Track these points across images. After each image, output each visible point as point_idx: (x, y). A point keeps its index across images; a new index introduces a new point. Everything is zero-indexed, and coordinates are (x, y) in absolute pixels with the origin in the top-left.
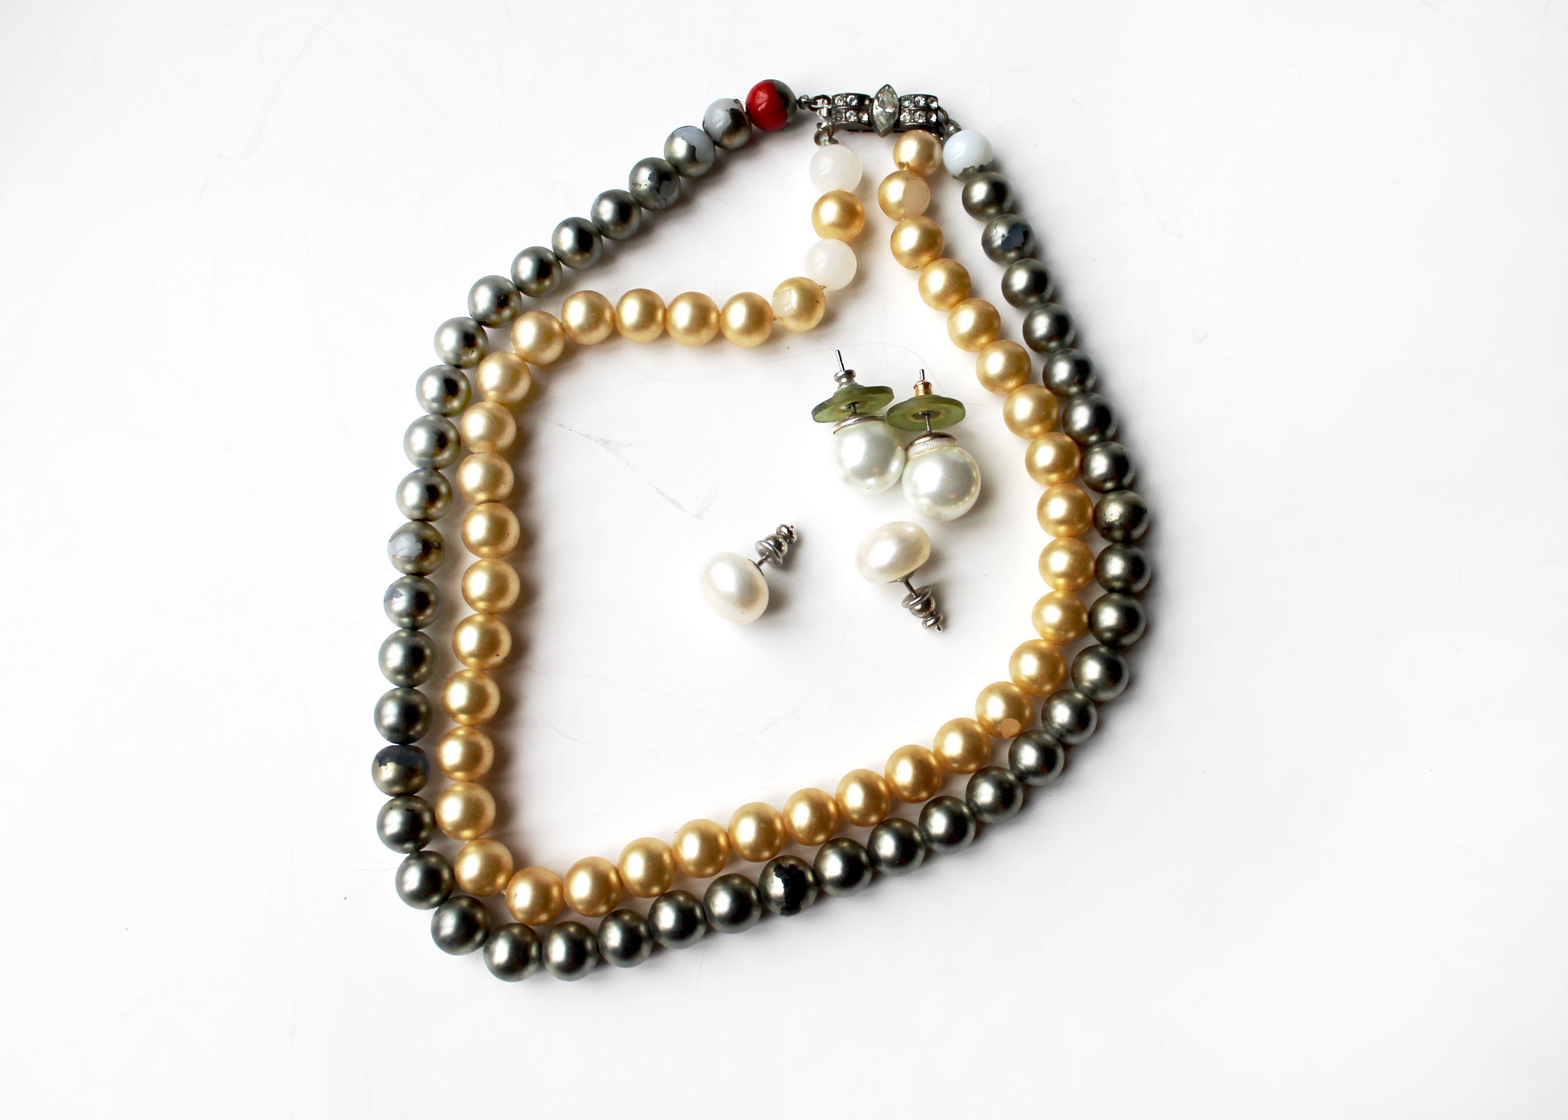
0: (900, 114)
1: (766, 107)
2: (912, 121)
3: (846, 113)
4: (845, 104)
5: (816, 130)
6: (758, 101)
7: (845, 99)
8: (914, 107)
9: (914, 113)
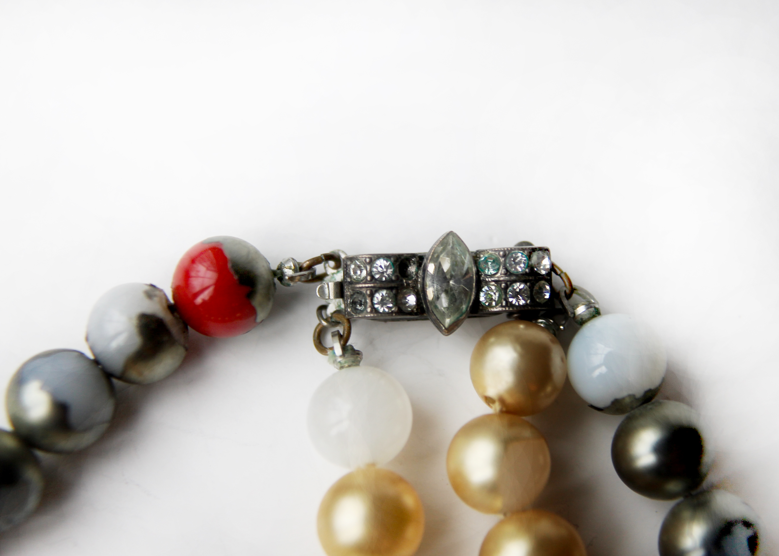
0: (479, 290)
1: (212, 298)
2: (504, 303)
3: (372, 296)
4: (369, 278)
5: (317, 322)
6: (196, 284)
7: (368, 267)
8: (506, 274)
9: (507, 287)
